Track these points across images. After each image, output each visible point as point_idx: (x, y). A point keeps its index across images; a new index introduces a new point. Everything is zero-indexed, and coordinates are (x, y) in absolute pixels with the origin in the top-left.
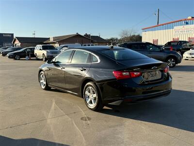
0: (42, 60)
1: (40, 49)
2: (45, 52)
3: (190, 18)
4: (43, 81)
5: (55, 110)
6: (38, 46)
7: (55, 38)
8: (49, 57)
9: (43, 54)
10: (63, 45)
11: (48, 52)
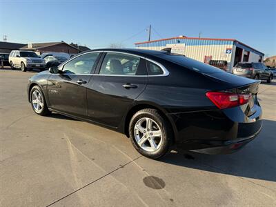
0: (20, 69)
1: (17, 56)
2: (24, 60)
3: (181, 36)
4: (38, 101)
5: (80, 161)
6: (14, 51)
7: (34, 45)
8: (30, 67)
9: (22, 62)
10: (47, 54)
11: (28, 60)
